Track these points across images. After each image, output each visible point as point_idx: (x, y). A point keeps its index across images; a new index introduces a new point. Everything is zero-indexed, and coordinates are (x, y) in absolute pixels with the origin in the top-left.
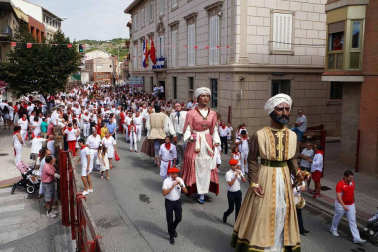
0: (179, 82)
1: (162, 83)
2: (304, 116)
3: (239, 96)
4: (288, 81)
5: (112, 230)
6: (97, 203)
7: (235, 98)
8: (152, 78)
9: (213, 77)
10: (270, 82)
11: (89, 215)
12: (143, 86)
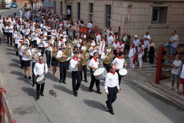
0: (82, 7)
1: (69, 7)
2: (176, 36)
3: (126, 19)
4: (166, 8)
5: (26, 116)
6: (16, 96)
7: (123, 20)
8: (62, 2)
9: (108, 4)
10: (151, 9)
11: (8, 104)
12: (55, 8)
